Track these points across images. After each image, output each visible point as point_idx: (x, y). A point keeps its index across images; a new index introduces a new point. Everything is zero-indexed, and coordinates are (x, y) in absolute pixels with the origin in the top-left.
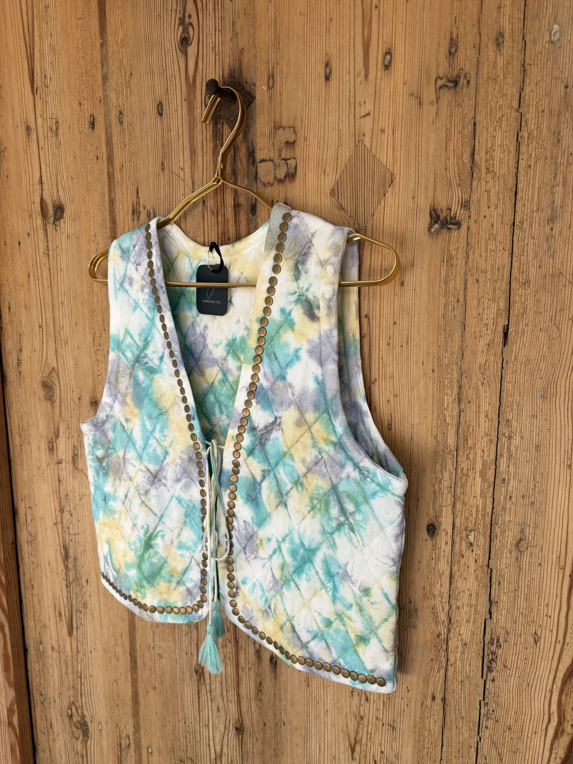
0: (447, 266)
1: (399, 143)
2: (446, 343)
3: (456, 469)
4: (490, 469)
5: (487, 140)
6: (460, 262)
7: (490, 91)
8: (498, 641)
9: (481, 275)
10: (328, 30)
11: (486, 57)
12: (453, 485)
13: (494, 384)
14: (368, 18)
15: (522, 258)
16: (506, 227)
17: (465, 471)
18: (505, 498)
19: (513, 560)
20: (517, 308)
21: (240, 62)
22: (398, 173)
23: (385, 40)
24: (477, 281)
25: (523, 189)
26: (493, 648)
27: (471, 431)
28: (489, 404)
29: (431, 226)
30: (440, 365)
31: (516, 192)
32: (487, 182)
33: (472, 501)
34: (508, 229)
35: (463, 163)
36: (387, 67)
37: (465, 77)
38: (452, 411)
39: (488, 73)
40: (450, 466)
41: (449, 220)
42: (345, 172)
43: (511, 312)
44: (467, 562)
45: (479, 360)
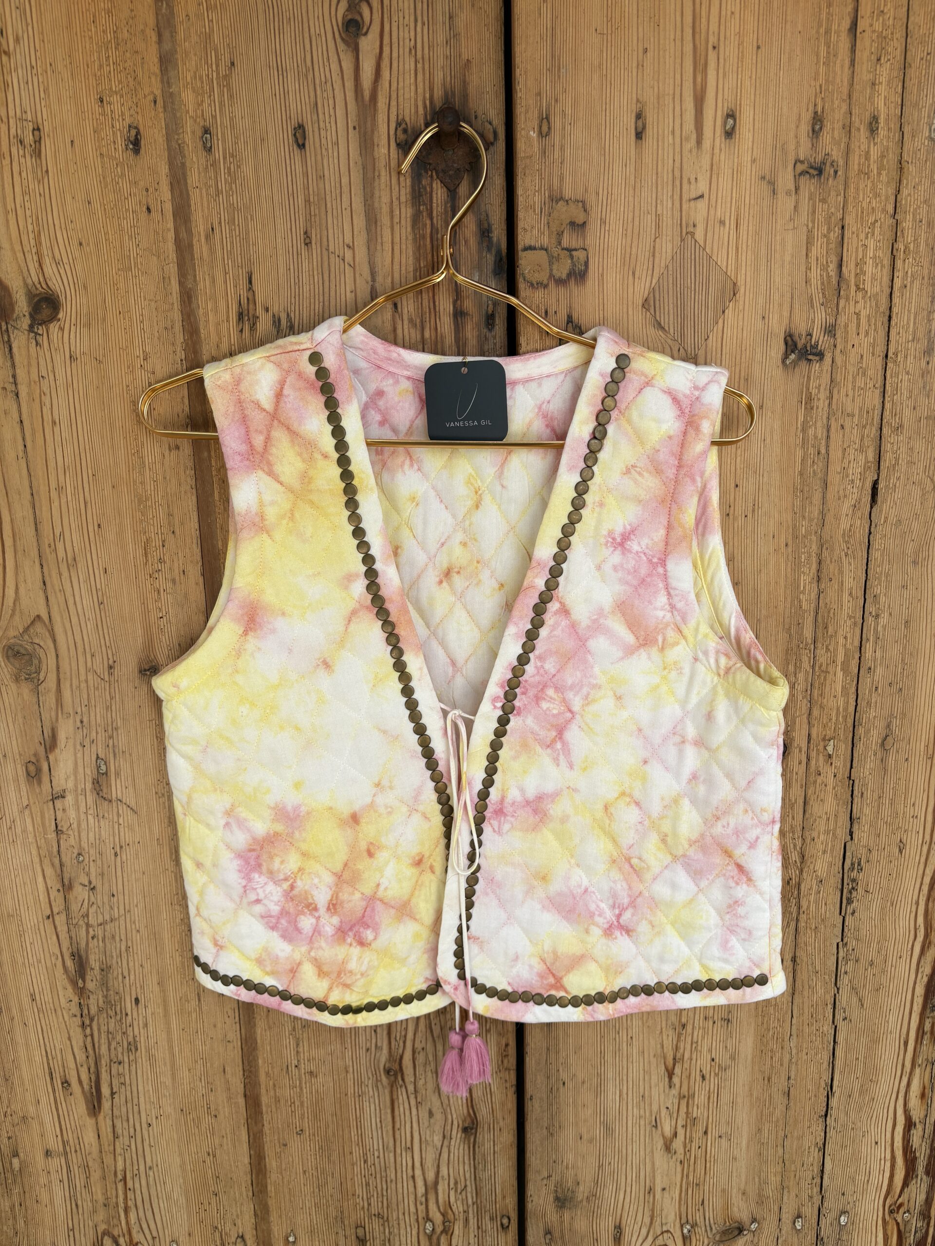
0: (806, 408)
1: (745, 241)
2: (803, 507)
3: (813, 667)
4: (853, 658)
5: (857, 248)
6: (822, 403)
7: (861, 187)
8: (859, 864)
9: (847, 418)
10: (640, 66)
11: (858, 144)
12: (809, 688)
13: (860, 554)
14: (702, 61)
15: (895, 397)
16: (878, 359)
17: (824, 668)
18: (870, 691)
19: (878, 762)
20: (888, 459)
21: (465, 84)
22: (743, 282)
23: (726, 97)
24: (842, 427)
25: (897, 314)
26: (854, 874)
27: (832, 615)
28: (854, 578)
29: (786, 356)
30: (795, 537)
31: (890, 317)
32: (856, 302)
33: (831, 703)
34: (879, 361)
35: (829, 276)
36: (729, 134)
37: (832, 165)
38: (810, 594)
39: (859, 164)
40: (806, 665)
41: (808, 348)
42: (665, 275)
43: (882, 464)
44: (824, 780)
45: (842, 526)
